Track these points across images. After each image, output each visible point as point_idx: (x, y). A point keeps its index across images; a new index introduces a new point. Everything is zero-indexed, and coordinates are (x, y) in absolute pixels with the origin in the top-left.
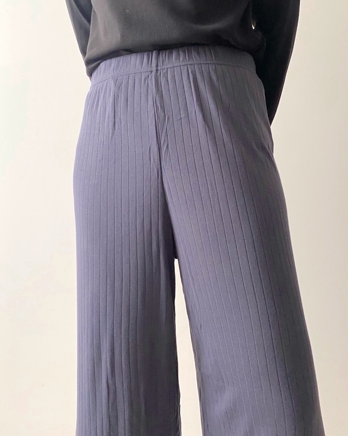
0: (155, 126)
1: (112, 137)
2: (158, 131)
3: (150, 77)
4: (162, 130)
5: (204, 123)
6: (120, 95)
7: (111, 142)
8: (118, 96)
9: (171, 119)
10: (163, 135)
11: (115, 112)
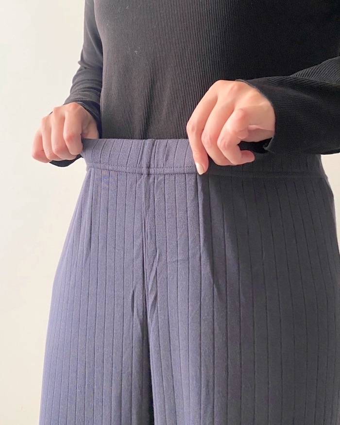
0: (141, 262)
1: (86, 260)
2: (145, 271)
3: (139, 183)
4: (151, 272)
5: (212, 280)
6: (99, 200)
7: (85, 266)
8: (96, 200)
9: (164, 257)
10: (152, 277)
11: (91, 224)
